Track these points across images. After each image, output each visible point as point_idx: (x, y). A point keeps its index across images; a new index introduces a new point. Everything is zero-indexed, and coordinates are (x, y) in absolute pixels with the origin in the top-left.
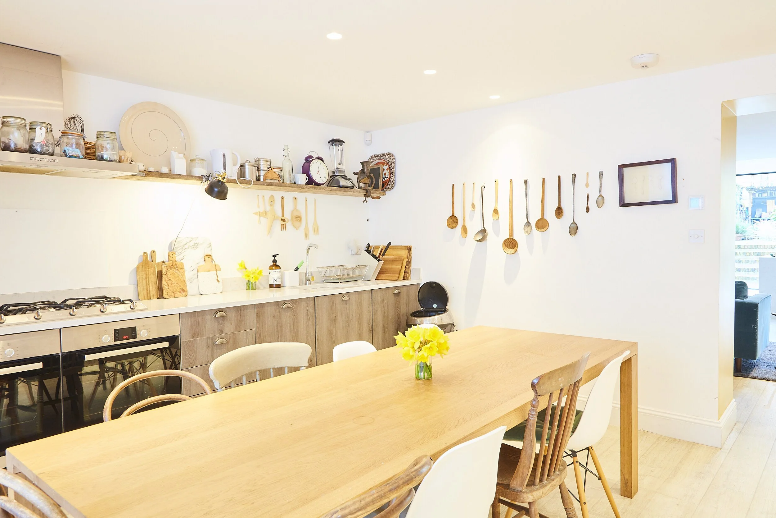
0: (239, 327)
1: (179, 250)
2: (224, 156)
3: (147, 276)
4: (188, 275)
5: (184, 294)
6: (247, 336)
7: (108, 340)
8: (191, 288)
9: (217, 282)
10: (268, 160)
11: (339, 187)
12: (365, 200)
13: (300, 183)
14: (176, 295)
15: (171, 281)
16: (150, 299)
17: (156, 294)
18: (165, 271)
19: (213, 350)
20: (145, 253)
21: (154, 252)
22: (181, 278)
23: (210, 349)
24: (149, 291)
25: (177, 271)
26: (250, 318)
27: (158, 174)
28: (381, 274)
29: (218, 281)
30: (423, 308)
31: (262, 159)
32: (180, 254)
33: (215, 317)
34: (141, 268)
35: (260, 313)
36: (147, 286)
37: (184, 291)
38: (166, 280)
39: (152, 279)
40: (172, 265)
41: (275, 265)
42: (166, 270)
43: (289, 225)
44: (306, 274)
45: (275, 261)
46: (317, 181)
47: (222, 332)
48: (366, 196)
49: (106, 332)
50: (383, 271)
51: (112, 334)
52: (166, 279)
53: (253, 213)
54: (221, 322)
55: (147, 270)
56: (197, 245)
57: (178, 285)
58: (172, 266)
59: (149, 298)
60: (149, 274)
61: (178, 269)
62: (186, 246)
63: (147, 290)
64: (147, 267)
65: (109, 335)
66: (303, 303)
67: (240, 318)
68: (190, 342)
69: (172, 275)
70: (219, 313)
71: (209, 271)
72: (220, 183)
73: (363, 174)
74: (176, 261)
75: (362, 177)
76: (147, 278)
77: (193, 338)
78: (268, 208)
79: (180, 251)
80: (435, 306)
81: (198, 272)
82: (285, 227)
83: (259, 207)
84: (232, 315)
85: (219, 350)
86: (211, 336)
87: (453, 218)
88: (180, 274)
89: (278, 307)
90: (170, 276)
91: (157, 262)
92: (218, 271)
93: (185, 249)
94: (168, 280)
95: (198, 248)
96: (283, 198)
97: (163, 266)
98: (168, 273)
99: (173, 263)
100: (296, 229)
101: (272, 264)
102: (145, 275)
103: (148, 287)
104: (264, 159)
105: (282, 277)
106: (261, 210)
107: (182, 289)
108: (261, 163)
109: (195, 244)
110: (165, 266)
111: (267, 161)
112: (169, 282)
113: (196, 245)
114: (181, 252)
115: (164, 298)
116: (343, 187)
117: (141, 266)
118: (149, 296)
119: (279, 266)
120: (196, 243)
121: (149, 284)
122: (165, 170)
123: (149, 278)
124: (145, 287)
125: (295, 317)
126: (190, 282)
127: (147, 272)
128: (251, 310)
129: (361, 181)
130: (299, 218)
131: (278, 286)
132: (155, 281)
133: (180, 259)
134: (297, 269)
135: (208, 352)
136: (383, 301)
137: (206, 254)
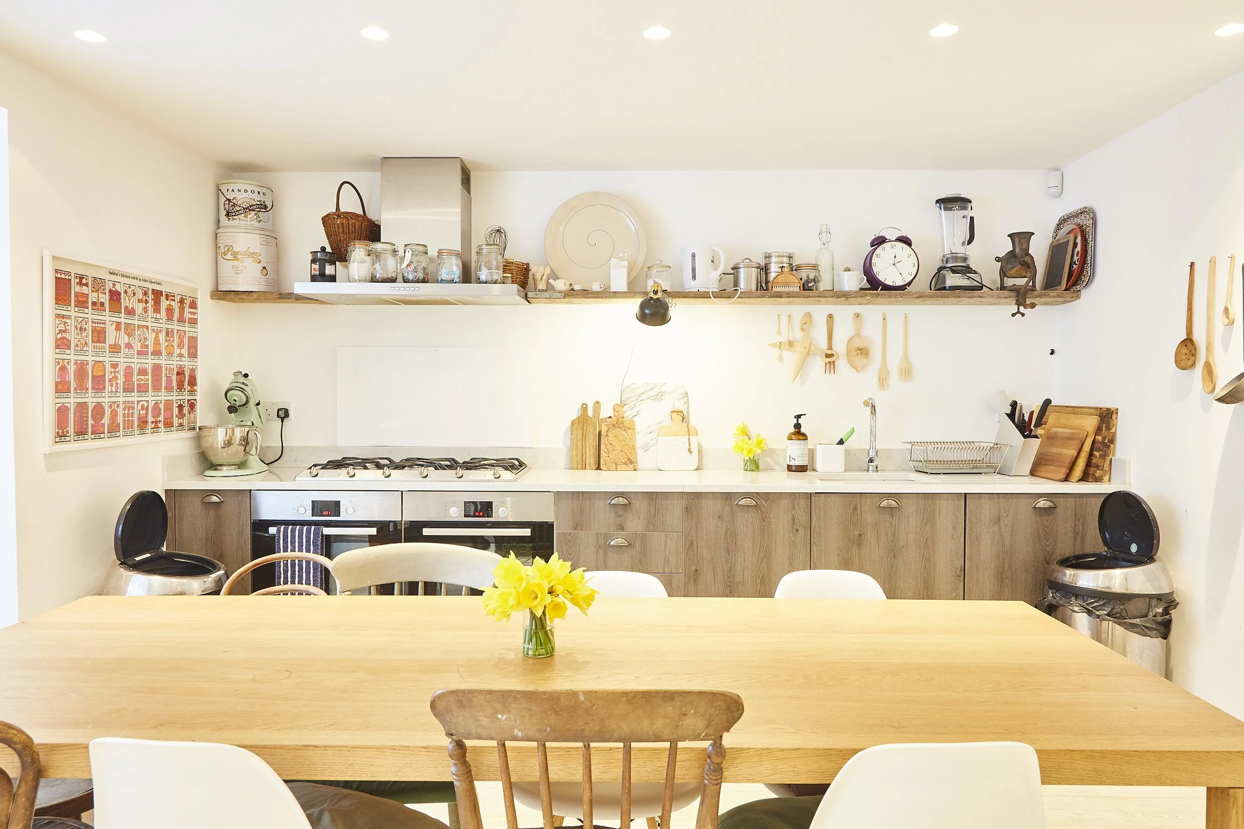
0: (652, 523)
1: (633, 401)
2: (693, 256)
3: (584, 437)
4: (640, 440)
5: (631, 467)
6: (666, 542)
7: (456, 513)
8: (642, 459)
9: (688, 452)
10: (785, 254)
11: (944, 288)
12: (1018, 312)
13: (846, 289)
14: (619, 466)
15: (613, 446)
16: (585, 469)
17: (594, 463)
18: (605, 431)
19: (605, 552)
20: (584, 404)
21: (598, 403)
22: (628, 443)
23: (602, 551)
24: (584, 458)
25: (624, 433)
26: (675, 514)
27: (586, 294)
28: (1042, 466)
29: (690, 452)
30: (1109, 548)
31: (774, 254)
32: (633, 408)
33: (609, 503)
34: (576, 425)
35: (693, 508)
36: (582, 450)
37: (631, 463)
38: (605, 444)
39: (591, 441)
40: (617, 423)
41: (798, 433)
42: (606, 429)
43: (842, 364)
44: (868, 451)
45: (798, 426)
46: (889, 282)
47: (621, 528)
48: (1019, 304)
49: (454, 504)
50: (1046, 460)
51: (462, 507)
52: (606, 442)
53: (768, 345)
54: (621, 512)
55: (585, 428)
56: (662, 395)
57: (622, 453)
58: (617, 425)
59: (584, 467)
60: (587, 434)
61: (624, 430)
62: (643, 397)
63: (582, 456)
64: (585, 424)
65: (458, 508)
66: (784, 503)
67: (655, 510)
68: (570, 534)
69: (615, 438)
70: (616, 499)
71: (677, 435)
72: (652, 301)
73: (1013, 259)
74: (623, 417)
75: (1011, 266)
76: (584, 439)
77: (574, 530)
78: (798, 335)
79: (633, 403)
80: (1134, 548)
81: (658, 436)
82: (834, 367)
83: (779, 333)
84: (640, 505)
85: (617, 554)
86: (603, 530)
87: (1189, 344)
88: (628, 437)
89: (728, 502)
90: (612, 439)
91: (600, 418)
92: (691, 437)
93: (642, 400)
94: (608, 444)
95: (662, 399)
96: (830, 316)
97: (603, 424)
98: (609, 434)
99: (618, 419)
100: (857, 371)
101: (793, 430)
102: (581, 435)
103: (584, 452)
104: (777, 254)
105: (812, 454)
106: (784, 339)
107: (629, 459)
108: (774, 259)
109: (659, 393)
110: (606, 423)
111: (783, 256)
112: (610, 448)
113: (660, 396)
114: (634, 405)
115: (601, 470)
116: (953, 288)
117: (577, 422)
118: (584, 465)
119: (804, 435)
120: (661, 391)
121: (585, 448)
122: (596, 287)
123: (587, 440)
124: (580, 452)
125: (764, 523)
126: (644, 450)
127: (585, 431)
128: (675, 501)
129: (1007, 274)
130: (864, 352)
131: (802, 469)
132: (595, 444)
133: (633, 415)
134: (841, 442)
135: (597, 554)
136: (999, 520)
137: (675, 409)
